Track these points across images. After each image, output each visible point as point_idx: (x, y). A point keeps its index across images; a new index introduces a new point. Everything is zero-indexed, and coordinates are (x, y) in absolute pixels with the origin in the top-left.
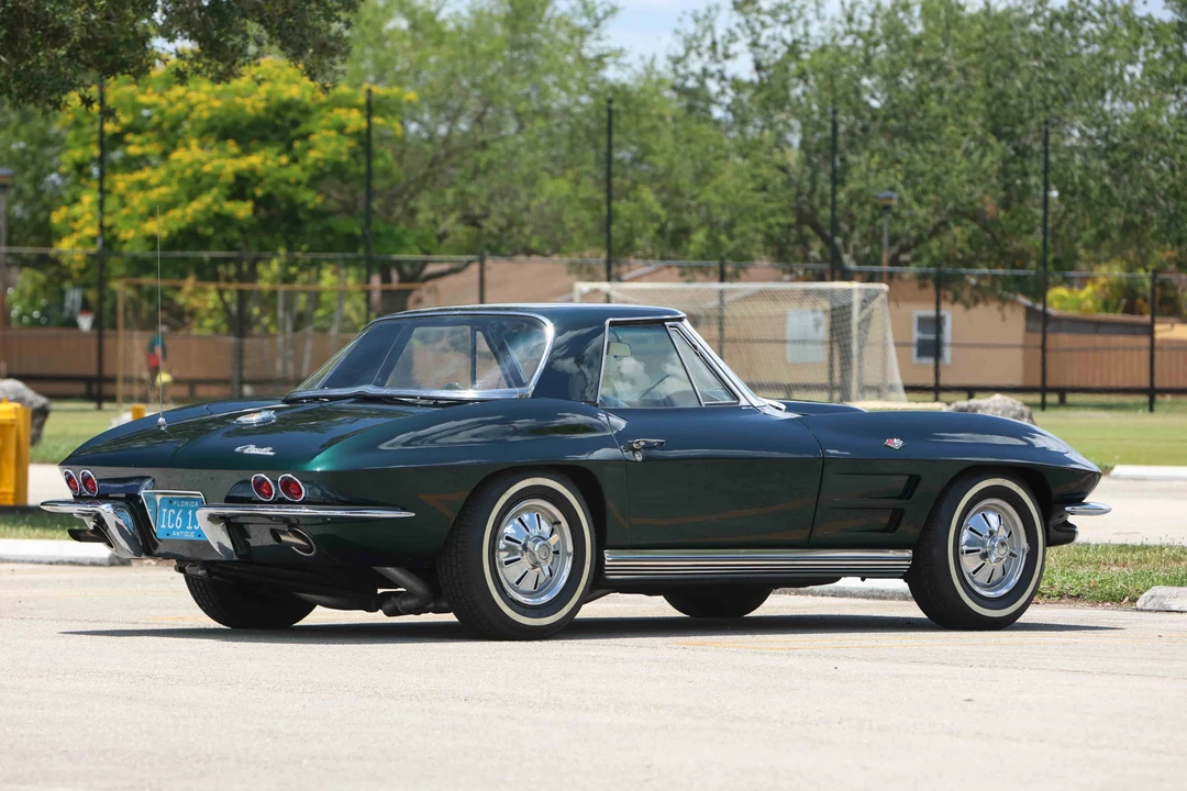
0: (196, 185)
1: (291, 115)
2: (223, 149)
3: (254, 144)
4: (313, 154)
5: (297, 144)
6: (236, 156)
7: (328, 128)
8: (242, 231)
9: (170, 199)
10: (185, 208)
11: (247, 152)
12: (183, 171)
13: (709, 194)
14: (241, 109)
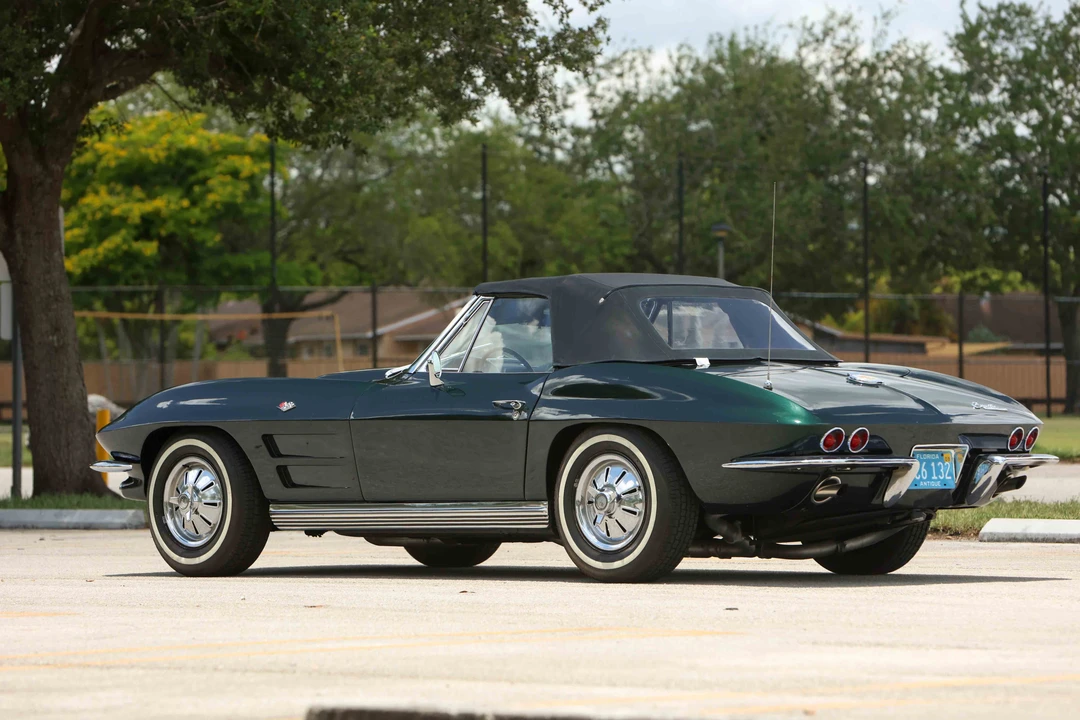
0: (106, 225)
1: (190, 162)
2: (128, 195)
3: (158, 189)
4: (212, 197)
5: (197, 189)
6: (141, 200)
7: (222, 173)
8: (147, 267)
9: (82, 240)
10: (96, 247)
11: (151, 196)
12: (94, 214)
13: (559, 229)
14: (146, 159)
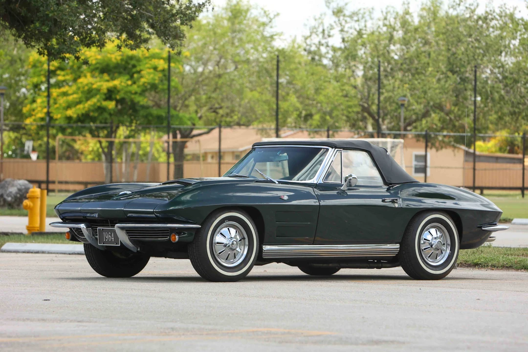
0: (90, 93)
1: (133, 62)
2: (101, 78)
3: (116, 75)
4: (143, 80)
5: (136, 76)
6: (108, 81)
7: (149, 68)
8: (110, 115)
9: (78, 100)
10: (84, 104)
11: (113, 79)
12: (84, 88)
13: (321, 98)
14: (110, 59)
